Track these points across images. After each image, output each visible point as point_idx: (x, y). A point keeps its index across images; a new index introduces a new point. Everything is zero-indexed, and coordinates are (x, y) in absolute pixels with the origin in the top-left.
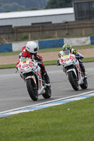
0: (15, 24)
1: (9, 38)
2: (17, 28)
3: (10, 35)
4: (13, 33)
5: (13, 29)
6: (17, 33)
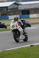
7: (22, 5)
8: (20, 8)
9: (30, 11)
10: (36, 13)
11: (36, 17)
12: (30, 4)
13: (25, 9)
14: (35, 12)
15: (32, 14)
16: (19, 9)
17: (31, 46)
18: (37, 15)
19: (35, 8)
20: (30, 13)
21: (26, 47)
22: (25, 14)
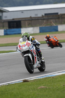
0: (60, 12)
1: (56, 22)
2: (62, 15)
3: (57, 20)
4: (59, 18)
5: (59, 15)
6: (62, 18)
7: (8, 11)
8: (6, 17)
9: (22, 22)
10: (32, 26)
11: (32, 33)
12: (22, 11)
13: (13, 19)
14: (30, 24)
15: (25, 27)
16: (4, 18)
17: (25, 81)
18: (33, 30)
19: (31, 17)
20: (22, 25)
21: (15, 84)
22: (14, 27)
